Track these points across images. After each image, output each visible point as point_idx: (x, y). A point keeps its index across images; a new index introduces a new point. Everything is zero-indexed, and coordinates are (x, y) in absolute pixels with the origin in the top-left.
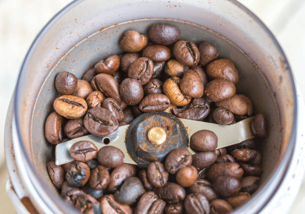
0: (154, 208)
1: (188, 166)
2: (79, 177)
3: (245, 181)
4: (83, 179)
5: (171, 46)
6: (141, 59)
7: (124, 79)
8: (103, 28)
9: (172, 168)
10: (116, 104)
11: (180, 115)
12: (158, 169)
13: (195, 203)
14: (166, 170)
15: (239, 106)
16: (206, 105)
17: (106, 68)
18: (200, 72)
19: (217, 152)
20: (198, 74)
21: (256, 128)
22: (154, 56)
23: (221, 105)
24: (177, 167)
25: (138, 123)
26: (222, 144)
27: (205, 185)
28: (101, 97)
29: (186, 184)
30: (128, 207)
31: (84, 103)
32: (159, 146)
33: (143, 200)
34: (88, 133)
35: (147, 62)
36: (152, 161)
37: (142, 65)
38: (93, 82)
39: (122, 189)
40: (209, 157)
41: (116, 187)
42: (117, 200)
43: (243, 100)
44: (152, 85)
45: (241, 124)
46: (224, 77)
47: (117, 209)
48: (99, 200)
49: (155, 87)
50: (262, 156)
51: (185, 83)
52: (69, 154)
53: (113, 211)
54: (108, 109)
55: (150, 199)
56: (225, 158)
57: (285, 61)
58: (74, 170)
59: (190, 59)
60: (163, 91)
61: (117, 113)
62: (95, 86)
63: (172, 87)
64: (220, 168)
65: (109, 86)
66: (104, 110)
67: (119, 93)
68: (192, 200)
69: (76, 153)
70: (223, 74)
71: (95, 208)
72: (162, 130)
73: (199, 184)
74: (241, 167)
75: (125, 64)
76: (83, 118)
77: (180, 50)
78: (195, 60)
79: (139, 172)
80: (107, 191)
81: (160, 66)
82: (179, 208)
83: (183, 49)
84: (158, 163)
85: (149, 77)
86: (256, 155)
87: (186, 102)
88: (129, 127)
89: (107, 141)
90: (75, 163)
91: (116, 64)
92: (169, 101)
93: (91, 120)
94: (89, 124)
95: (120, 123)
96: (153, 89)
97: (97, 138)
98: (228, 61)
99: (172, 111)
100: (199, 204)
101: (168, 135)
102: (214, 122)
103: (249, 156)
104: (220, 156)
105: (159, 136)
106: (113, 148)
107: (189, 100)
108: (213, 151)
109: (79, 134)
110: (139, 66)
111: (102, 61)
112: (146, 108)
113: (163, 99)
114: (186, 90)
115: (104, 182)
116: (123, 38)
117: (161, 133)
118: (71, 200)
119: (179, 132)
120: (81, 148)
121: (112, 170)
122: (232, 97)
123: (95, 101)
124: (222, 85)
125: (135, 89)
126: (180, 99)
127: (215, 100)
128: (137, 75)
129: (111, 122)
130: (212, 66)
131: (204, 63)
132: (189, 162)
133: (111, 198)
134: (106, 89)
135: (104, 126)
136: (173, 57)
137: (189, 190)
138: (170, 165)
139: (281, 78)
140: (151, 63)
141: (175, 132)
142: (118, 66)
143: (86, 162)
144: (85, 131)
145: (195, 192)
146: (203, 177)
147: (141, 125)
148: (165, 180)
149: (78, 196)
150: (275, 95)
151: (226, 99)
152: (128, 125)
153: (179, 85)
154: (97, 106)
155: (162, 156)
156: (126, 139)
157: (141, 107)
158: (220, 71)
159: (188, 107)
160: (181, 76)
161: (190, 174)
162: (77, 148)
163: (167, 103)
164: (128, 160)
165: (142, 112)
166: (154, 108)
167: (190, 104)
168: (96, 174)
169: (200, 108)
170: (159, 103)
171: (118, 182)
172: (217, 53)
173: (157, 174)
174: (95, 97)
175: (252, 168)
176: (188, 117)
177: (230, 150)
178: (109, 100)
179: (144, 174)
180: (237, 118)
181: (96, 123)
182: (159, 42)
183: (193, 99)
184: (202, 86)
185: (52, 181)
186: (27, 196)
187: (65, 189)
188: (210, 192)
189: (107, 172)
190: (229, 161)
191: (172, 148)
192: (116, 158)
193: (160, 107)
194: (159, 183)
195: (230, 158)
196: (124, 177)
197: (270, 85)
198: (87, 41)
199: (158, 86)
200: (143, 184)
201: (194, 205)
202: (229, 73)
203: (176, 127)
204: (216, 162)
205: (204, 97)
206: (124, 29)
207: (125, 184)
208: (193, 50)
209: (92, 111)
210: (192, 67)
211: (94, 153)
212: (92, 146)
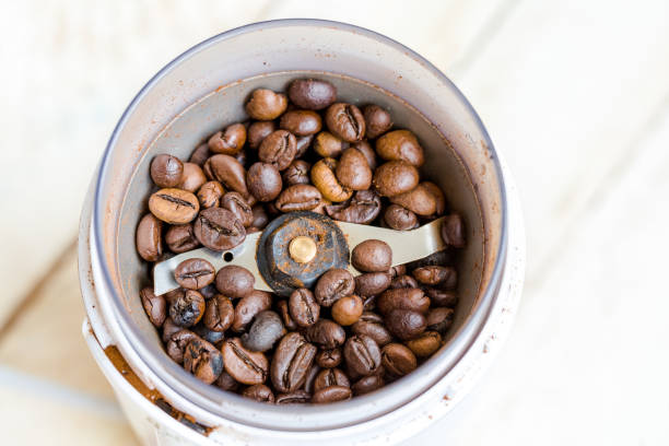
0: (300, 357)
1: (348, 296)
2: (189, 314)
3: (432, 315)
4: (195, 317)
5: (322, 112)
6: (278, 132)
7: (253, 163)
8: (220, 88)
9: (325, 298)
10: (241, 201)
11: (337, 216)
12: (304, 299)
13: (359, 350)
14: (316, 301)
15: (424, 202)
16: (376, 200)
17: (225, 146)
18: (365, 150)
19: (391, 272)
20: (363, 154)
21: (448, 235)
22: (297, 127)
23: (397, 200)
24: (333, 297)
25: (275, 231)
26: (399, 260)
27: (374, 322)
28: (219, 190)
29: (345, 322)
30: (261, 356)
31: (194, 200)
32: (306, 265)
33: (283, 347)
34: (200, 246)
35: (287, 138)
36: (297, 288)
37: (279, 142)
38: (207, 167)
39: (252, 331)
40: (380, 281)
41: (242, 326)
42: (244, 346)
43: (429, 192)
44: (295, 171)
45: (428, 228)
46: (402, 157)
47: (245, 360)
48: (219, 346)
49: (299, 174)
50: (458, 276)
51: (344, 170)
52: (173, 277)
53: (240, 362)
54: (229, 209)
55: (293, 343)
56: (403, 282)
57: (490, 147)
58: (182, 302)
59: (351, 133)
60: (311, 182)
61: (244, 214)
62: (210, 173)
63: (324, 174)
64: (396, 297)
65: (231, 174)
66: (224, 211)
67: (246, 184)
68: (355, 345)
69: (184, 278)
70: (400, 153)
71: (213, 361)
72: (311, 242)
73: (365, 320)
74: (426, 294)
75: (255, 139)
76: (193, 223)
77: (336, 118)
78: (357, 134)
79: (278, 304)
80: (230, 333)
81: (306, 141)
82: (336, 357)
83: (340, 117)
84: (304, 291)
85: (291, 159)
86: (449, 275)
87: (345, 196)
88: (261, 236)
89: (229, 257)
90: (183, 291)
91: (240, 140)
92: (320, 197)
93: (205, 227)
94: (202, 231)
95: (248, 228)
96: (296, 177)
97: (215, 252)
98: (408, 133)
99: (324, 209)
100: (365, 351)
101: (319, 247)
102: (387, 226)
103: (438, 278)
104: (396, 277)
105: (306, 251)
106: (238, 268)
107: (350, 194)
108: (385, 272)
109: (188, 246)
110: (275, 143)
111: (220, 134)
112: (286, 207)
113: (311, 193)
114: (344, 179)
115: (227, 320)
116: (250, 100)
117: (309, 246)
118: (178, 346)
119: (335, 243)
120: (192, 270)
121: (236, 301)
122: (413, 190)
123: (211, 198)
124: (399, 172)
125: (269, 179)
126: (338, 193)
127: (389, 194)
128: (272, 157)
129: (235, 230)
130: (383, 141)
131: (371, 136)
132: (350, 288)
133: (236, 342)
134: (226, 178)
135: (225, 237)
136: (326, 128)
137: (351, 331)
138: (322, 294)
139: (484, 167)
140: (292, 138)
141: (329, 244)
142: (242, 143)
143: (198, 290)
144: (196, 242)
145: (360, 334)
146: (372, 308)
147: (278, 234)
148: (315, 316)
149: (189, 342)
150: (476, 187)
151: (406, 193)
152: (260, 233)
153: (335, 171)
154: (213, 205)
155: (310, 280)
156: (257, 253)
157: (279, 205)
158: (395, 149)
159: (348, 204)
160: (338, 157)
161: (351, 308)
162: (185, 270)
163: (317, 199)
164: (261, 285)
165: (281, 213)
166: (297, 206)
167: (350, 199)
168: (214, 308)
169: (366, 205)
170: (305, 199)
171: (245, 318)
172: (391, 121)
173: (304, 308)
174: (210, 191)
175: (444, 296)
176: (349, 219)
177: (411, 268)
178: (231, 195)
179: (285, 308)
180: (422, 220)
181: (213, 231)
182: (304, 106)
183: (355, 192)
184: (369, 172)
185: (149, 317)
186: (114, 344)
187: (169, 330)
188: (381, 333)
189: (230, 305)
190: (409, 286)
191: (326, 267)
192: (242, 284)
193: (306, 205)
194: (306, 321)
195: (411, 282)
196: (255, 312)
197: (469, 172)
198: (197, 106)
199: (304, 172)
200: (283, 321)
201: (358, 354)
202: (409, 152)
203: (330, 235)
204: (390, 288)
205: (372, 189)
206: (252, 87)
207: (257, 322)
208: (355, 119)
209: (206, 213)
210: (353, 145)
211: (210, 277)
212: (207, 266)
